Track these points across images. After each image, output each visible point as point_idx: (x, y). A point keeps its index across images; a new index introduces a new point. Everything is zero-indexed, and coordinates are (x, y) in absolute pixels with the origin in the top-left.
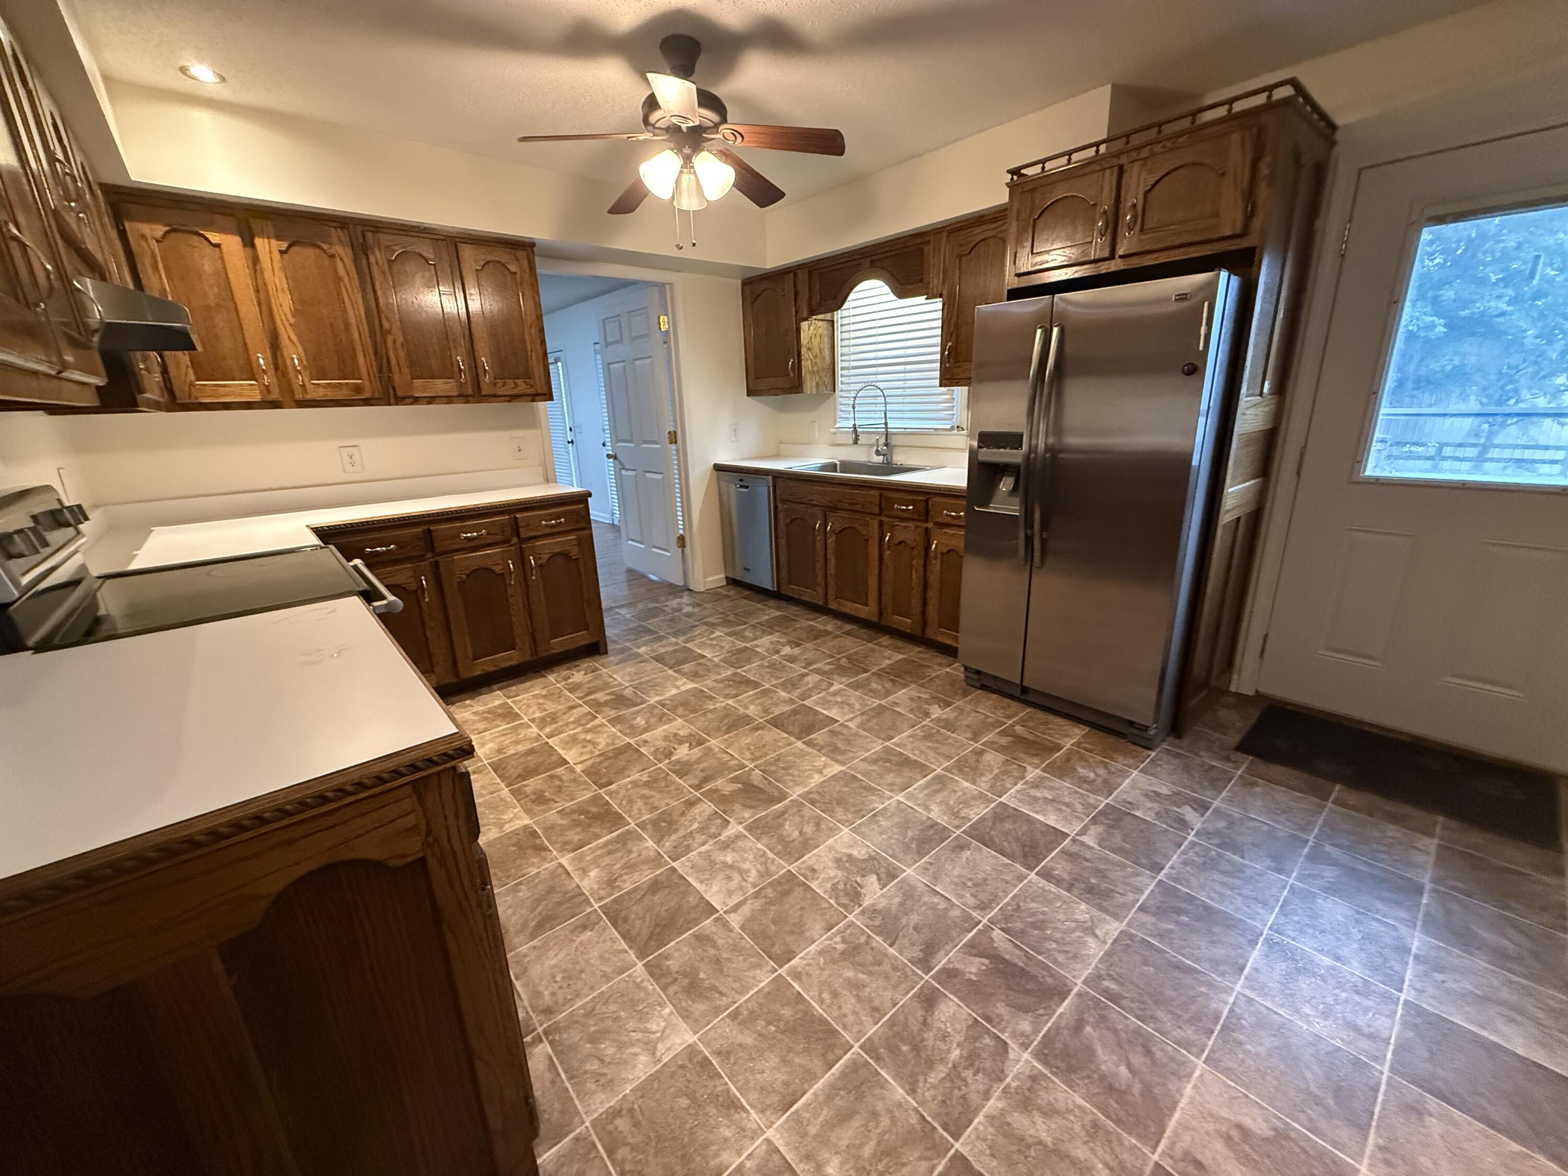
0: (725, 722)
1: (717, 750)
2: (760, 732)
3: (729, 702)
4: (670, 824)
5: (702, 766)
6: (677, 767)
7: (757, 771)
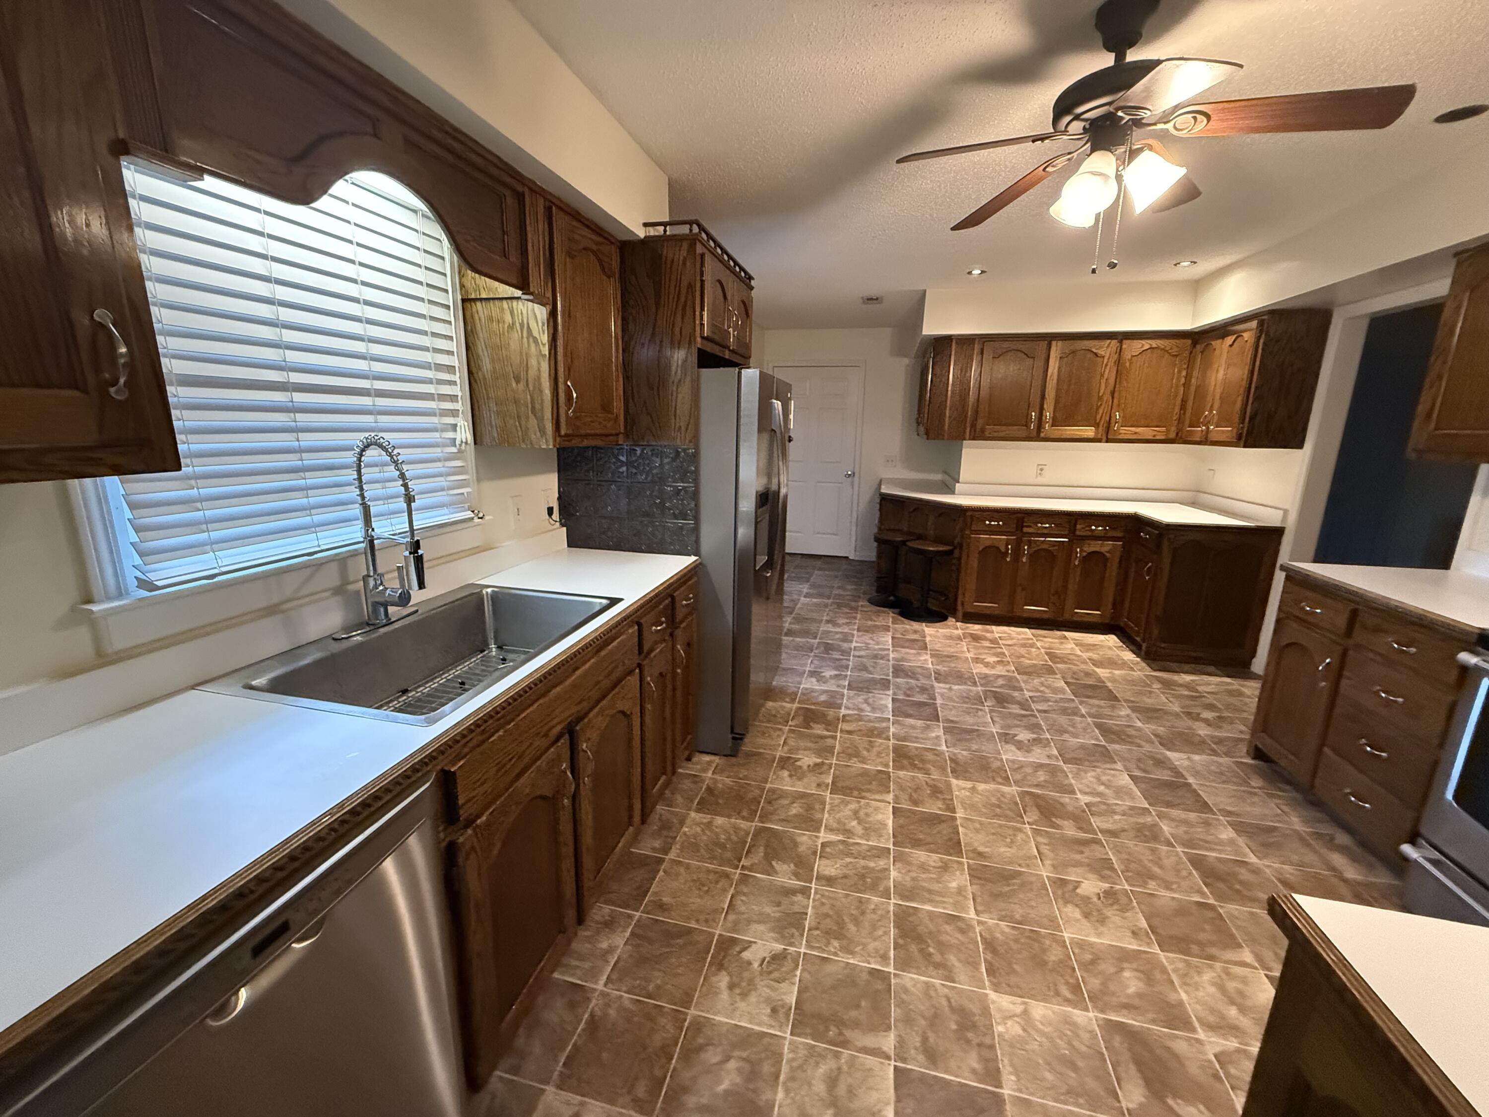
0: (1007, 889)
1: (1048, 862)
2: (981, 849)
3: (972, 914)
4: (1139, 830)
5: (1078, 857)
6: (1108, 873)
7: (1026, 820)
